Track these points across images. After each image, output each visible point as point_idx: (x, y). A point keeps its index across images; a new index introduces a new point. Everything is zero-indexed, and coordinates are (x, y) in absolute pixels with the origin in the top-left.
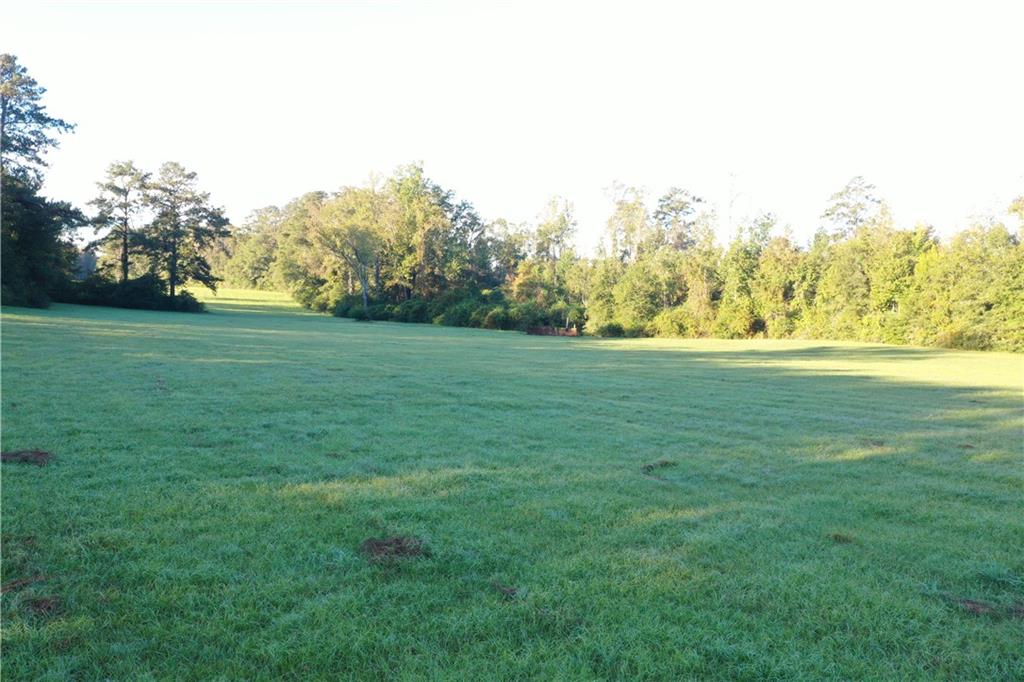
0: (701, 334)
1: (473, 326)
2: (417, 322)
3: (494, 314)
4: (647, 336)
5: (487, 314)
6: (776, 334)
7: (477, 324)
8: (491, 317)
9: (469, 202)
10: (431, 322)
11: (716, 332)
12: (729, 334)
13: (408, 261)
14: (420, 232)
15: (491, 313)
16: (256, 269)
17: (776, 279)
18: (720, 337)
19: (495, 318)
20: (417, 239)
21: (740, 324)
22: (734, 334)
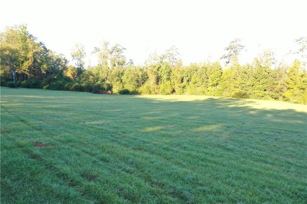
0: (156, 93)
1: (66, 90)
2: (34, 88)
4: (139, 94)
6: (179, 94)
7: (67, 89)
9: (42, 42)
10: (42, 88)
11: (161, 93)
12: (166, 94)
13: (26, 64)
17: (179, 76)
18: (163, 95)
19: (76, 87)
20: (30, 55)
21: (169, 90)
22: (167, 93)
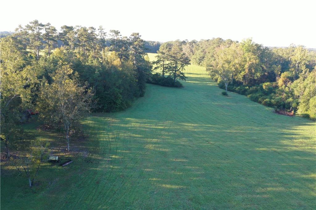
3: (266, 101)
5: (264, 100)
8: (265, 102)
10: (247, 96)
13: (243, 73)
14: (247, 64)
15: (265, 100)
16: (200, 60)
20: (246, 66)
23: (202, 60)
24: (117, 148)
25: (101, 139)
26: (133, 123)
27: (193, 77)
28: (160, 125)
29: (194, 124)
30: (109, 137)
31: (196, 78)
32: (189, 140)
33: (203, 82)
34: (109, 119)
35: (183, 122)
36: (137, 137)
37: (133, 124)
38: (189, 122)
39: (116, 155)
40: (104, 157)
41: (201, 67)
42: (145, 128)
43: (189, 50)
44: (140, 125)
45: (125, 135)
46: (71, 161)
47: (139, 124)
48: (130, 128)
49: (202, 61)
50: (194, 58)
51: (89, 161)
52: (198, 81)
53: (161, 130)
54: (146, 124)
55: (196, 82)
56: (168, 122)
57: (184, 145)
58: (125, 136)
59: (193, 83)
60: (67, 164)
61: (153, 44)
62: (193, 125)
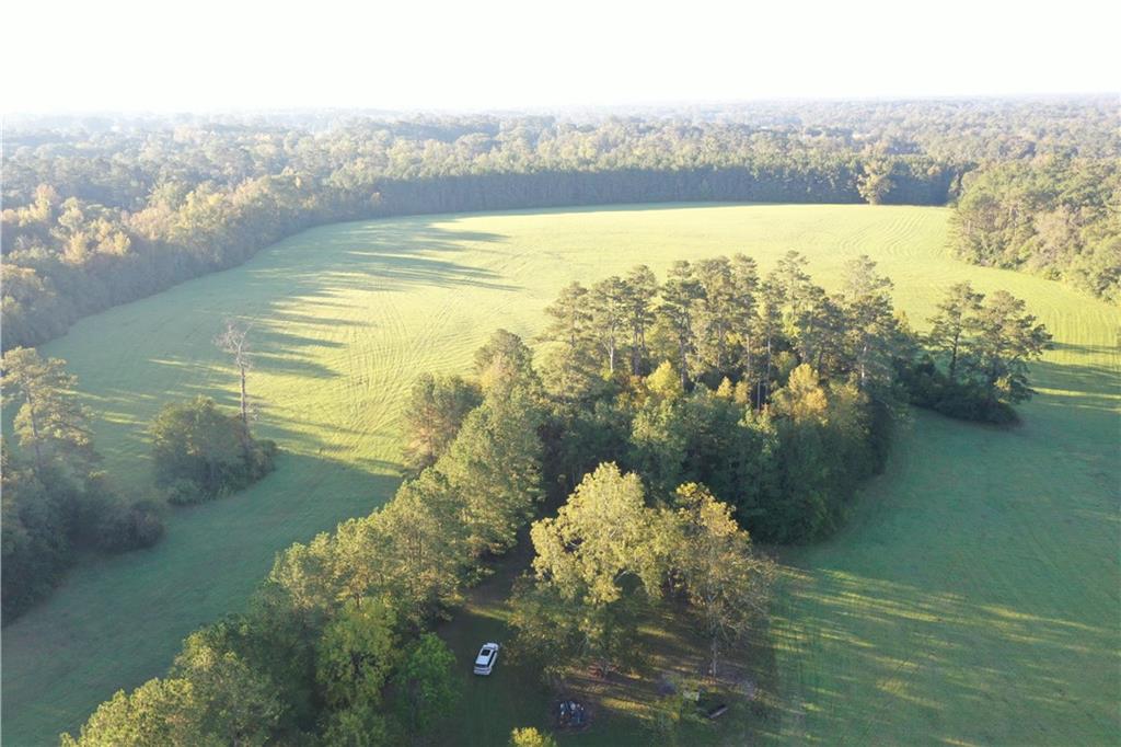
16: (1103, 278)
23: (1112, 279)
24: (818, 681)
25: (779, 647)
26: (854, 595)
27: (1066, 367)
28: (928, 610)
29: (1031, 614)
30: (796, 639)
31: (1074, 369)
32: (1006, 677)
33: (1097, 391)
34: (792, 574)
35: (997, 600)
36: (864, 647)
37: (855, 598)
38: (1014, 604)
39: (816, 704)
40: (790, 706)
41: (1106, 305)
42: (885, 616)
43: (1062, 233)
44: (873, 603)
45: (836, 638)
46: (723, 706)
47: (869, 599)
48: (846, 614)
49: (1112, 284)
50: (1080, 270)
51: (759, 711)
52: (1078, 385)
53: (930, 628)
54: (889, 602)
55: (1072, 393)
56: (951, 596)
57: (987, 696)
58: (834, 640)
59: (1060, 396)
60: (718, 714)
61: (925, 171)
62: (1025, 617)
